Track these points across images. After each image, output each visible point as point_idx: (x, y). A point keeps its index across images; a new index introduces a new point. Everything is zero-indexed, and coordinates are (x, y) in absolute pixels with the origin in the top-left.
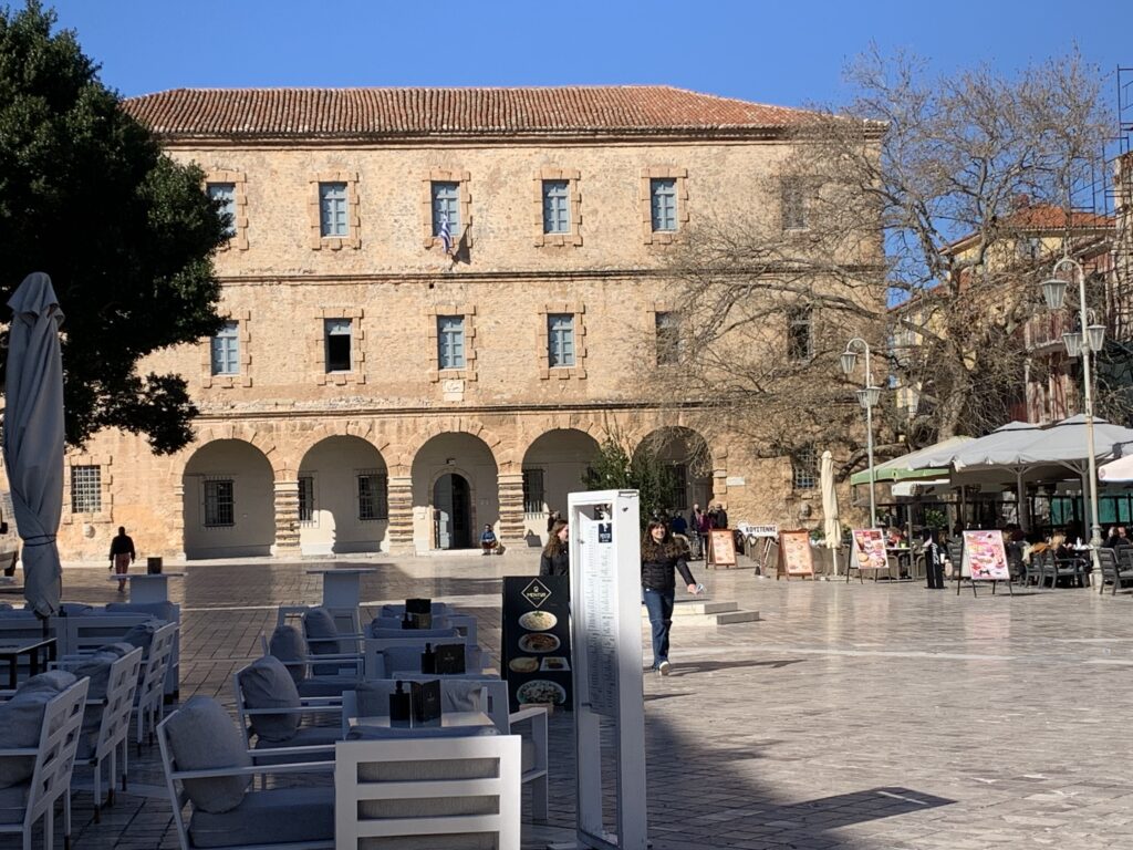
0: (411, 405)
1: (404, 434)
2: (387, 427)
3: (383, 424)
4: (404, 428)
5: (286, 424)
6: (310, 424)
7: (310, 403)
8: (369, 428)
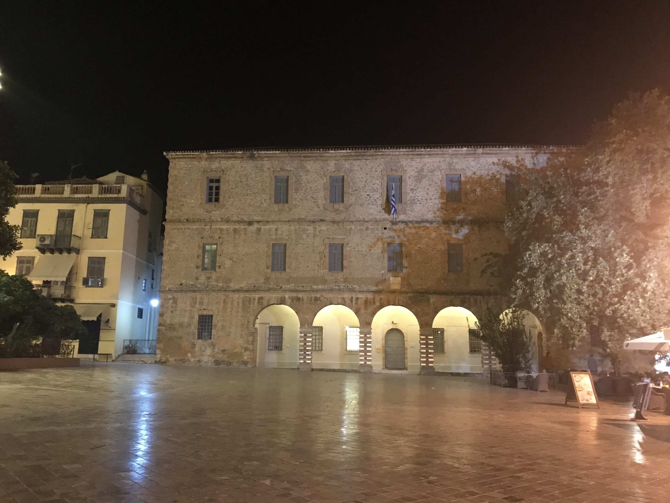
1: (368, 304)
2: (359, 300)
3: (357, 299)
4: (368, 302)
5: (307, 297)
6: (320, 298)
7: (320, 287)
8: (350, 301)
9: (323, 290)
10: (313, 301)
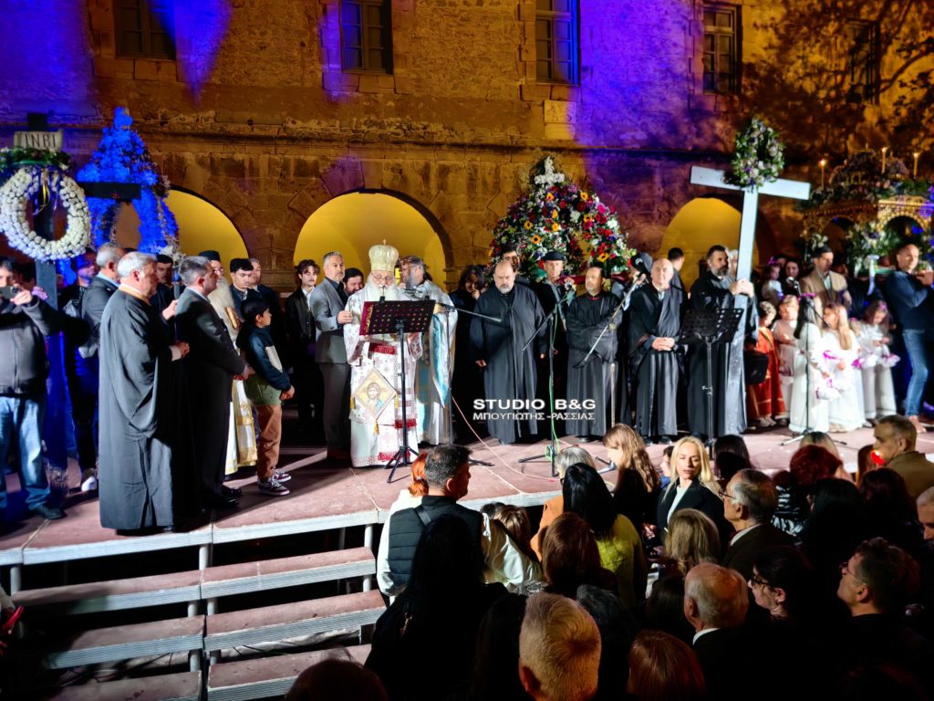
0: (491, 141)
1: (479, 189)
2: (451, 177)
3: (444, 171)
4: (479, 182)
5: (271, 163)
6: (316, 163)
7: (313, 126)
8: (420, 179)
9: (328, 139)
10: (292, 178)
